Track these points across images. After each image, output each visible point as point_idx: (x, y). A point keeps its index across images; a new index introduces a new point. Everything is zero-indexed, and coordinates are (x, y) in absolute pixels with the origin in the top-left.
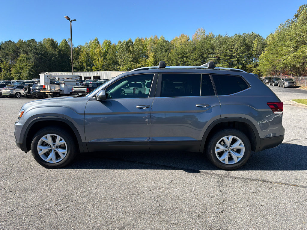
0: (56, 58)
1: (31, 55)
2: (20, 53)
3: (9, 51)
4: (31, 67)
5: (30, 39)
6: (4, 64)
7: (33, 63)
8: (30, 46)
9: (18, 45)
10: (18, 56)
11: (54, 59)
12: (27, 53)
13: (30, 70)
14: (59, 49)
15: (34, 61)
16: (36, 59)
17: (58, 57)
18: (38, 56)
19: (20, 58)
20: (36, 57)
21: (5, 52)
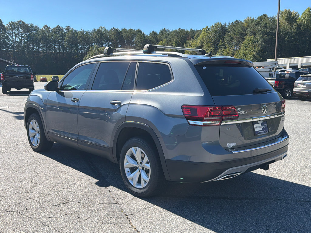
0: (292, 37)
1: (258, 36)
2: (246, 35)
3: (235, 34)
4: (256, 53)
5: (261, 15)
6: (227, 51)
7: (260, 47)
8: (259, 25)
9: (246, 25)
10: (244, 39)
11: (288, 38)
12: (255, 34)
13: (254, 57)
14: (298, 24)
15: (261, 45)
16: (264, 41)
17: (295, 35)
18: (268, 36)
19: (246, 42)
20: (264, 38)
21: (230, 36)
